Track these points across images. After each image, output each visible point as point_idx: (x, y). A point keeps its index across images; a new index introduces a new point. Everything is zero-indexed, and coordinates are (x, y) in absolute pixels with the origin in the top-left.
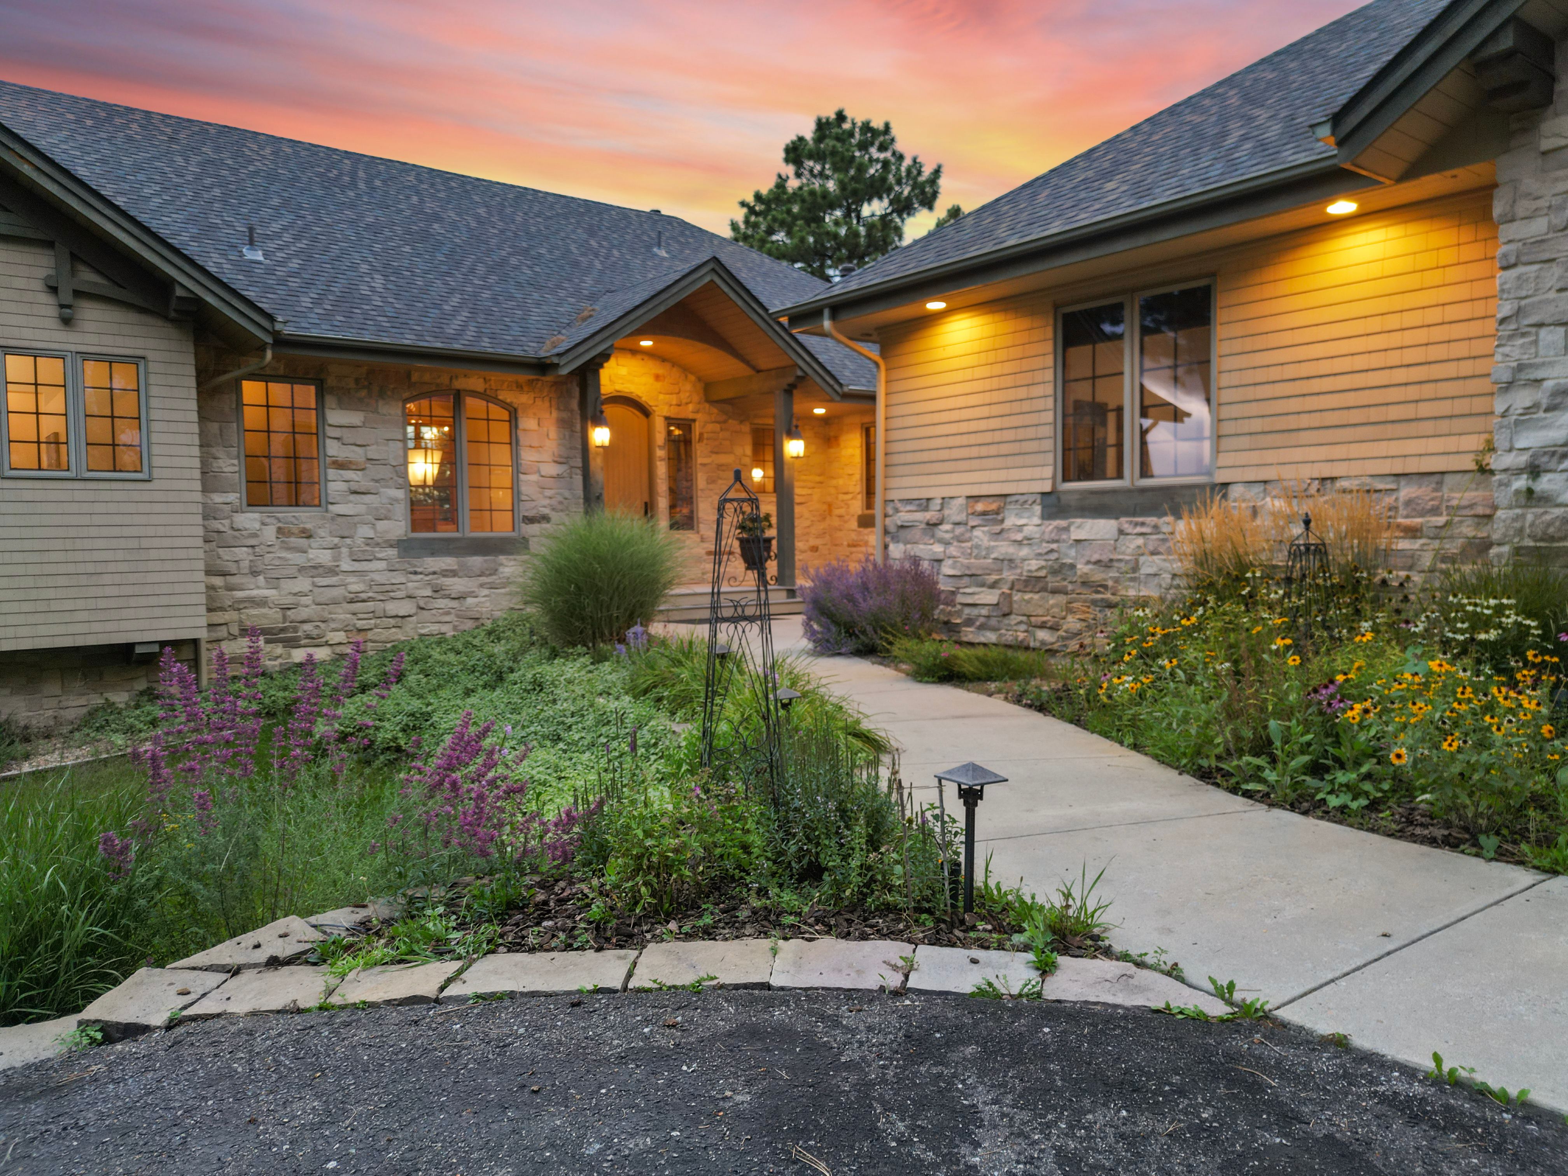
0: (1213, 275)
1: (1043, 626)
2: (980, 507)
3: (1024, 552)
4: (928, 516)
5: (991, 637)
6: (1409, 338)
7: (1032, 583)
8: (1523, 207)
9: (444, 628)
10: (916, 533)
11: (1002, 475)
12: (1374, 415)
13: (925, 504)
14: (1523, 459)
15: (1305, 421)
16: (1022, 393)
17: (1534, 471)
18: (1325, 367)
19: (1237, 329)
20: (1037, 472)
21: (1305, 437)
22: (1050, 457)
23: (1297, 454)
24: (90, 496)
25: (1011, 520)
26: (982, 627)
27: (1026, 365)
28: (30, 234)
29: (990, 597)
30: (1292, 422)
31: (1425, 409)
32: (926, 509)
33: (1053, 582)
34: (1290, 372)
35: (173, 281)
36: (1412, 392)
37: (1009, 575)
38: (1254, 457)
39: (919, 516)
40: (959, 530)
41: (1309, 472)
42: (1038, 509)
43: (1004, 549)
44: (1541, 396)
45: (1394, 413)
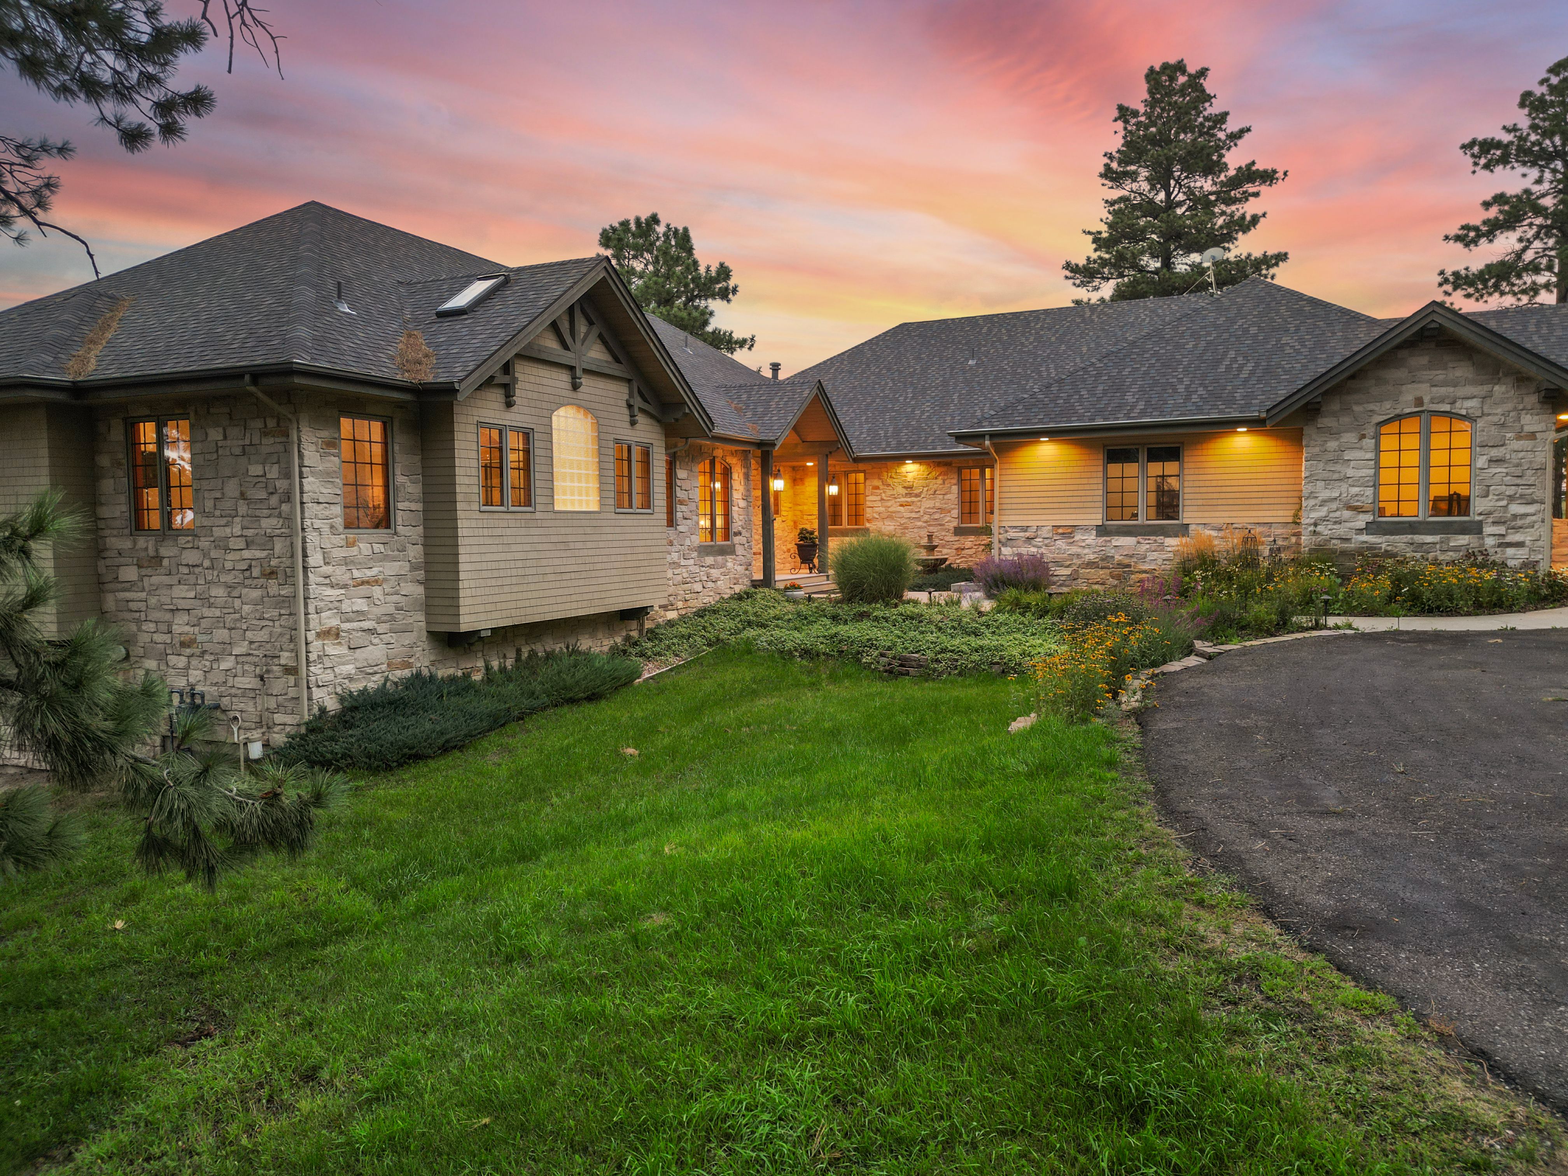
0: (1183, 443)
1: (1097, 583)
2: (1060, 531)
3: (1086, 551)
4: (1027, 534)
5: (1065, 590)
6: (1259, 476)
7: (1090, 564)
8: (1312, 443)
9: (711, 599)
10: (1020, 543)
11: (1074, 517)
12: (1246, 501)
13: (1025, 529)
14: (1312, 521)
15: (1220, 502)
16: (1085, 481)
17: (1315, 525)
18: (1228, 483)
19: (1192, 465)
20: (1093, 516)
21: (1220, 508)
22: (1101, 510)
23: (1218, 514)
24: (635, 523)
25: (1078, 537)
26: (1061, 585)
27: (1086, 469)
28: (617, 373)
29: (1068, 571)
30: (1215, 502)
31: (1265, 501)
32: (1026, 531)
33: (1101, 564)
34: (1214, 483)
35: (686, 403)
36: (1260, 495)
37: (1077, 562)
38: (1200, 514)
39: (1022, 534)
40: (1047, 541)
41: (1221, 521)
42: (1094, 532)
43: (1074, 550)
44: (1317, 501)
45: (1254, 501)
